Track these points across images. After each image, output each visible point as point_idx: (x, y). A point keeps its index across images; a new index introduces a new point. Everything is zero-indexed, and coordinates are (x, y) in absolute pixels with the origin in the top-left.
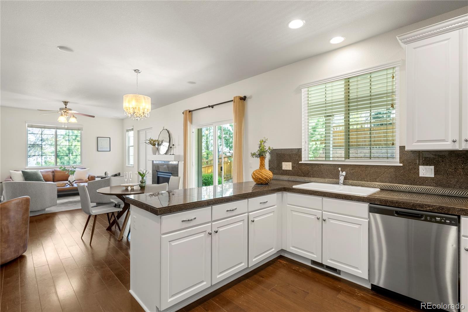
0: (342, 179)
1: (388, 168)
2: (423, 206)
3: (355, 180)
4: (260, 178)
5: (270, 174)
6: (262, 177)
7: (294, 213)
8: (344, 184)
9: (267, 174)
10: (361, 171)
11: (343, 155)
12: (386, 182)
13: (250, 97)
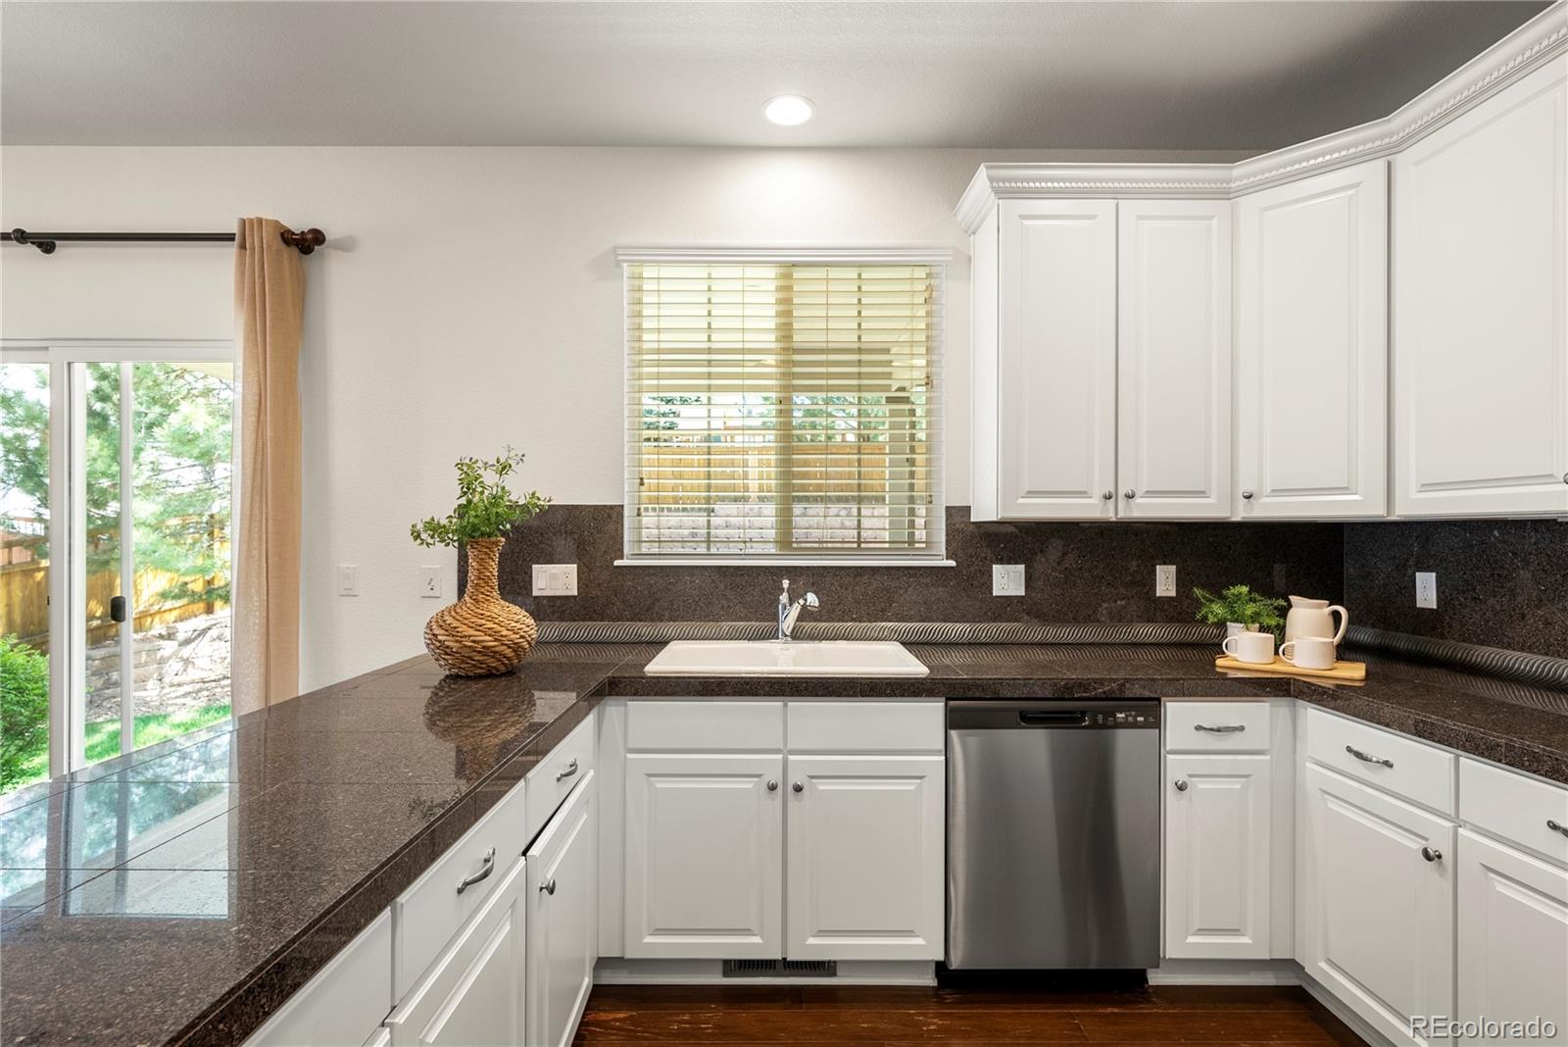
0: (789, 620)
1: (918, 575)
2: (1089, 684)
3: (823, 618)
4: (489, 648)
5: (517, 618)
6: (496, 640)
7: (661, 784)
8: (796, 636)
9: (519, 626)
10: (841, 587)
11: (771, 534)
12: (911, 620)
13: (346, 245)
